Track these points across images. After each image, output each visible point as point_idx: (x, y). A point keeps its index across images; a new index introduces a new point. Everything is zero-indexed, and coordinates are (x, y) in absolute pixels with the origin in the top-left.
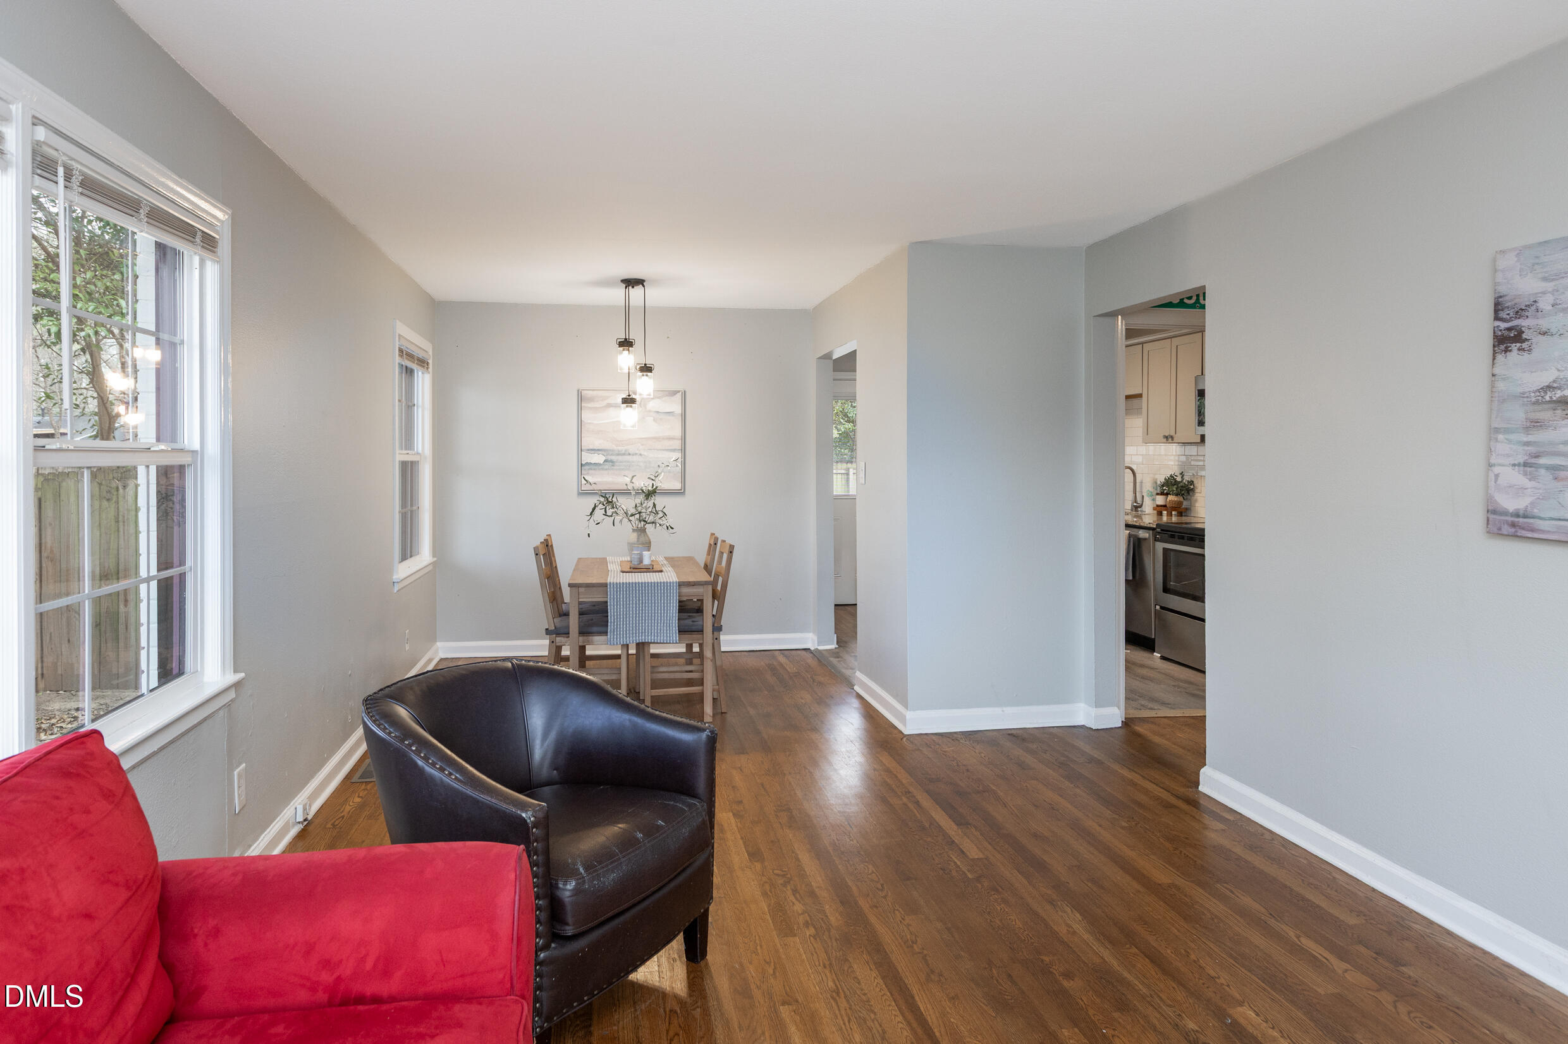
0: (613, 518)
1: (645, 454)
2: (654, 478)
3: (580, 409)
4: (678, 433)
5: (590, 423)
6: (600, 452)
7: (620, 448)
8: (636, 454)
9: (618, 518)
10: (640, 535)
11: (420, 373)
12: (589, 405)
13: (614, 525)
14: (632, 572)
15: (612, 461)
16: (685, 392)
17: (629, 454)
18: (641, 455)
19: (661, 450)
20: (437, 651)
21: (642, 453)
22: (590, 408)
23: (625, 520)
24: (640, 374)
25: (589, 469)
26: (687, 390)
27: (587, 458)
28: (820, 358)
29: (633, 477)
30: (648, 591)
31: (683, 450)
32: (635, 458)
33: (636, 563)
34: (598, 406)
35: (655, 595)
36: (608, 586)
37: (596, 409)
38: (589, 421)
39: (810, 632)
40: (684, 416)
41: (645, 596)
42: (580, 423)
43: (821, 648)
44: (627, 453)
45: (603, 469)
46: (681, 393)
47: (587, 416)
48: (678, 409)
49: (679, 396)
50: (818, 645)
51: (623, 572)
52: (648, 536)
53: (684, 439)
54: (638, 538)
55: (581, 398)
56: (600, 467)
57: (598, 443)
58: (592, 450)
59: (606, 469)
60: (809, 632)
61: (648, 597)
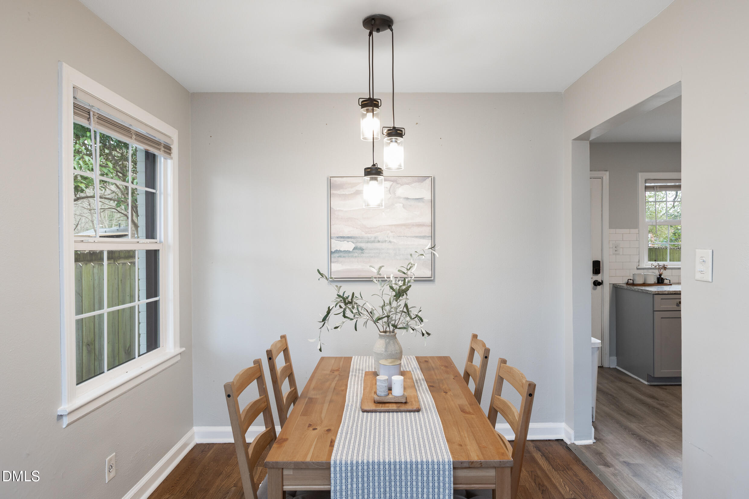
0: (355, 320)
1: (395, 241)
2: (406, 272)
3: (330, 196)
4: (427, 219)
5: (339, 210)
6: (349, 240)
7: (369, 235)
8: (385, 241)
9: (361, 322)
10: (389, 343)
11: (162, 159)
12: (338, 192)
13: (356, 330)
14: (375, 411)
15: (362, 249)
16: (434, 178)
17: (379, 242)
18: (390, 242)
19: (411, 237)
20: (192, 438)
21: (392, 240)
22: (340, 195)
23: (370, 323)
24: (386, 139)
25: (338, 257)
26: (436, 177)
27: (338, 245)
28: (574, 140)
29: (380, 268)
30: (400, 477)
31: (433, 237)
32: (384, 246)
33: (383, 394)
34: (347, 193)
35: (412, 484)
36: (332, 469)
37: (345, 197)
38: (338, 209)
39: (563, 422)
40: (433, 202)
41: (395, 485)
42: (330, 210)
43: (578, 443)
44: (377, 239)
45: (352, 257)
46: (430, 178)
47: (336, 203)
48: (427, 196)
49: (428, 181)
50: (575, 440)
51: (364, 411)
52: (398, 344)
53: (433, 225)
54: (386, 348)
55: (331, 186)
56: (350, 255)
57: (347, 231)
58: (341, 237)
59: (356, 257)
60: (561, 422)
61: (401, 487)
